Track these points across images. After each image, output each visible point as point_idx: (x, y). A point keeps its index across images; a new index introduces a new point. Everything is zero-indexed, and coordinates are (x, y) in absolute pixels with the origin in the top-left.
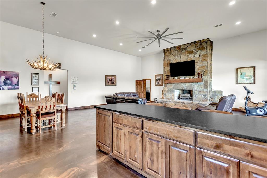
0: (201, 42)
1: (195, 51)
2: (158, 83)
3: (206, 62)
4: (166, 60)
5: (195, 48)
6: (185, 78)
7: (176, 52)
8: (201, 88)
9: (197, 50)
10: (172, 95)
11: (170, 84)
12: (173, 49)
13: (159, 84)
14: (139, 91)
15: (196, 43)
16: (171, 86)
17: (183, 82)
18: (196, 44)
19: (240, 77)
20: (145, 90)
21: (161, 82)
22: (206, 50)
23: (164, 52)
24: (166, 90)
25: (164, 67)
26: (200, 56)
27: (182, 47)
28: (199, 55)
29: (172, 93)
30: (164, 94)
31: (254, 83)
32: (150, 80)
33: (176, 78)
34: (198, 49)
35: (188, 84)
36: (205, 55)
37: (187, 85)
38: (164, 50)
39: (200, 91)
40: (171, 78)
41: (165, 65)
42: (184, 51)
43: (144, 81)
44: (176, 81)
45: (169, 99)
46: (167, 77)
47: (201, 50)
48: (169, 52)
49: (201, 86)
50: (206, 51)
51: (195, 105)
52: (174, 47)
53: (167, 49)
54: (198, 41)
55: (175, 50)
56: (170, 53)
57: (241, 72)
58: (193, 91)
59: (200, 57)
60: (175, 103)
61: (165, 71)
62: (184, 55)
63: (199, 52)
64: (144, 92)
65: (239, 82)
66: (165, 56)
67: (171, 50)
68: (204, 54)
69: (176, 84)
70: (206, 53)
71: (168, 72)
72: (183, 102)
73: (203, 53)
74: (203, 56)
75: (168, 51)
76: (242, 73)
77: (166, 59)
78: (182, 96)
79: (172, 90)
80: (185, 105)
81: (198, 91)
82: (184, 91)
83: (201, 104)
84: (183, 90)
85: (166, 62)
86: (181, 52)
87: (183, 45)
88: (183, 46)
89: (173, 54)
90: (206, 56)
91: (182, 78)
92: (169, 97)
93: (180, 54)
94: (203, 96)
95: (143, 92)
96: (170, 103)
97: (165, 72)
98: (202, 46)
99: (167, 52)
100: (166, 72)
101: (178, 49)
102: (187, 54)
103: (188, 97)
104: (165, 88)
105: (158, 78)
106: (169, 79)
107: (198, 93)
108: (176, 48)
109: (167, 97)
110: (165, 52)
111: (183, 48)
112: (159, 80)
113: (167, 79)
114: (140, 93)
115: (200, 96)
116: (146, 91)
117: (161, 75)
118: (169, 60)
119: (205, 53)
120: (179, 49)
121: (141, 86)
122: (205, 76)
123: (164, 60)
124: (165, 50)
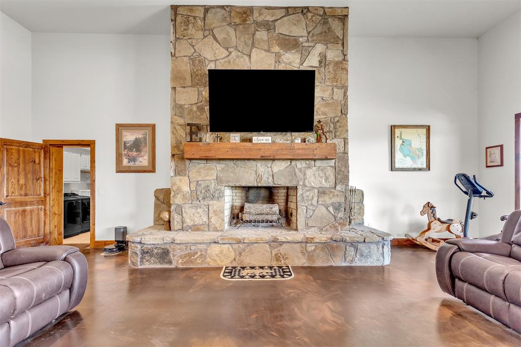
0: (325, 13)
1: (306, 44)
2: (133, 159)
3: (343, 90)
4: (186, 59)
5: (305, 31)
6: (273, 142)
7: (231, 31)
8: (326, 180)
9: (313, 41)
10: (214, 211)
11: (202, 164)
12: (216, 13)
13: (137, 164)
14: (19, 198)
15: (310, 15)
16: (208, 173)
17: (267, 154)
18: (309, 18)
19: (399, 152)
20: (60, 191)
21: (146, 157)
22: (342, 49)
23: (174, 20)
24: (186, 188)
25: (174, 89)
26: (323, 65)
27: (256, 14)
28: (320, 62)
29: (211, 203)
30: (173, 208)
31: (428, 168)
32: (89, 145)
33: (235, 137)
34: (315, 38)
35: (279, 167)
36: (337, 64)
37: (276, 169)
38: (175, 8)
39: (322, 192)
40: (208, 137)
41: (177, 77)
42: (262, 35)
43: (53, 150)
44: (235, 148)
45: (196, 228)
46: (191, 133)
47: (326, 44)
48: (200, 23)
49: (327, 174)
50: (343, 51)
51: (323, 249)
52: (222, 7)
53: (191, 8)
54: (316, 8)
55: (224, 19)
56: (204, 30)
57: (403, 137)
58: (300, 192)
59: (322, 69)
60: (236, 246)
61: (181, 106)
62: (266, 51)
63: (320, 48)
64: (50, 201)
65: (397, 165)
66: (177, 39)
67: (209, 15)
68: (337, 59)
69: (231, 163)
70: (340, 59)
71: (195, 108)
72: (275, 240)
73: (333, 54)
74: (331, 66)
75: (195, 18)
76: (403, 142)
77: (185, 50)
78: (250, 213)
79: (212, 190)
80: (283, 249)
81: (316, 191)
82: (252, 193)
83: (345, 242)
84: (248, 189)
85: (186, 67)
86: (254, 34)
87: (261, 9)
88: (260, 14)
89: (220, 37)
90: (342, 68)
91: (262, 139)
92: (198, 221)
93: (246, 44)
94: (331, 209)
95: (43, 202)
96: (215, 249)
97: (178, 109)
98: (329, 29)
99: (187, 23)
100: (186, 112)
101: (238, 21)
102: (276, 49)
103: (275, 214)
104: (178, 182)
105: (129, 137)
106: (201, 140)
107: (316, 199)
108: (230, 12)
109: (189, 222)
110: (179, 19)
111: (260, 19)
112: (137, 145)
113: (191, 141)
114: (28, 208)
115: (323, 210)
116: (66, 195)
117: (147, 126)
118: (196, 60)
119: (338, 56)
120: (245, 20)
121: (35, 173)
122: (339, 137)
123: (173, 55)
124: (180, 11)
